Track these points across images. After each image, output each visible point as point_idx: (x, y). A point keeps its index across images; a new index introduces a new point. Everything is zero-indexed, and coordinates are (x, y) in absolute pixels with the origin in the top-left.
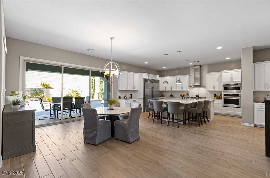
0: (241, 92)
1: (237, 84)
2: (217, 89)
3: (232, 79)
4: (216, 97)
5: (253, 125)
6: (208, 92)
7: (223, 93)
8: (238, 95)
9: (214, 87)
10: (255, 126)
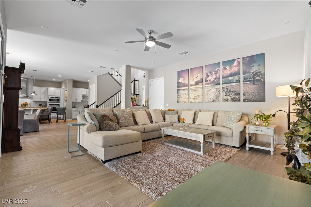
0: (60, 103)
1: (58, 98)
2: (42, 100)
3: (55, 93)
4: (41, 107)
5: (71, 119)
6: (33, 102)
7: (48, 104)
8: (58, 104)
9: (40, 98)
10: (73, 119)
